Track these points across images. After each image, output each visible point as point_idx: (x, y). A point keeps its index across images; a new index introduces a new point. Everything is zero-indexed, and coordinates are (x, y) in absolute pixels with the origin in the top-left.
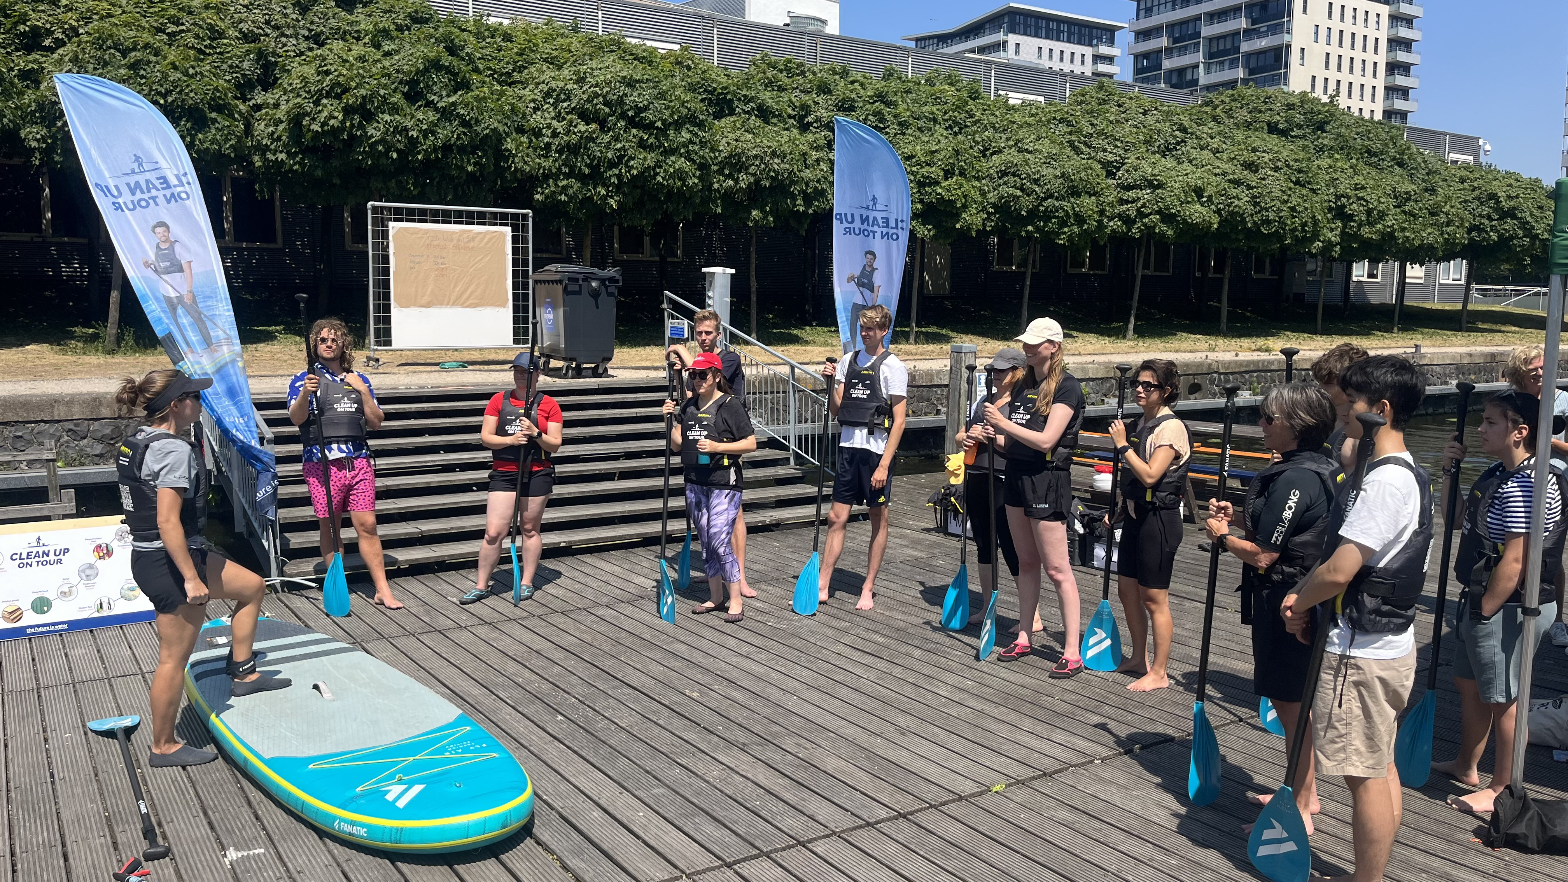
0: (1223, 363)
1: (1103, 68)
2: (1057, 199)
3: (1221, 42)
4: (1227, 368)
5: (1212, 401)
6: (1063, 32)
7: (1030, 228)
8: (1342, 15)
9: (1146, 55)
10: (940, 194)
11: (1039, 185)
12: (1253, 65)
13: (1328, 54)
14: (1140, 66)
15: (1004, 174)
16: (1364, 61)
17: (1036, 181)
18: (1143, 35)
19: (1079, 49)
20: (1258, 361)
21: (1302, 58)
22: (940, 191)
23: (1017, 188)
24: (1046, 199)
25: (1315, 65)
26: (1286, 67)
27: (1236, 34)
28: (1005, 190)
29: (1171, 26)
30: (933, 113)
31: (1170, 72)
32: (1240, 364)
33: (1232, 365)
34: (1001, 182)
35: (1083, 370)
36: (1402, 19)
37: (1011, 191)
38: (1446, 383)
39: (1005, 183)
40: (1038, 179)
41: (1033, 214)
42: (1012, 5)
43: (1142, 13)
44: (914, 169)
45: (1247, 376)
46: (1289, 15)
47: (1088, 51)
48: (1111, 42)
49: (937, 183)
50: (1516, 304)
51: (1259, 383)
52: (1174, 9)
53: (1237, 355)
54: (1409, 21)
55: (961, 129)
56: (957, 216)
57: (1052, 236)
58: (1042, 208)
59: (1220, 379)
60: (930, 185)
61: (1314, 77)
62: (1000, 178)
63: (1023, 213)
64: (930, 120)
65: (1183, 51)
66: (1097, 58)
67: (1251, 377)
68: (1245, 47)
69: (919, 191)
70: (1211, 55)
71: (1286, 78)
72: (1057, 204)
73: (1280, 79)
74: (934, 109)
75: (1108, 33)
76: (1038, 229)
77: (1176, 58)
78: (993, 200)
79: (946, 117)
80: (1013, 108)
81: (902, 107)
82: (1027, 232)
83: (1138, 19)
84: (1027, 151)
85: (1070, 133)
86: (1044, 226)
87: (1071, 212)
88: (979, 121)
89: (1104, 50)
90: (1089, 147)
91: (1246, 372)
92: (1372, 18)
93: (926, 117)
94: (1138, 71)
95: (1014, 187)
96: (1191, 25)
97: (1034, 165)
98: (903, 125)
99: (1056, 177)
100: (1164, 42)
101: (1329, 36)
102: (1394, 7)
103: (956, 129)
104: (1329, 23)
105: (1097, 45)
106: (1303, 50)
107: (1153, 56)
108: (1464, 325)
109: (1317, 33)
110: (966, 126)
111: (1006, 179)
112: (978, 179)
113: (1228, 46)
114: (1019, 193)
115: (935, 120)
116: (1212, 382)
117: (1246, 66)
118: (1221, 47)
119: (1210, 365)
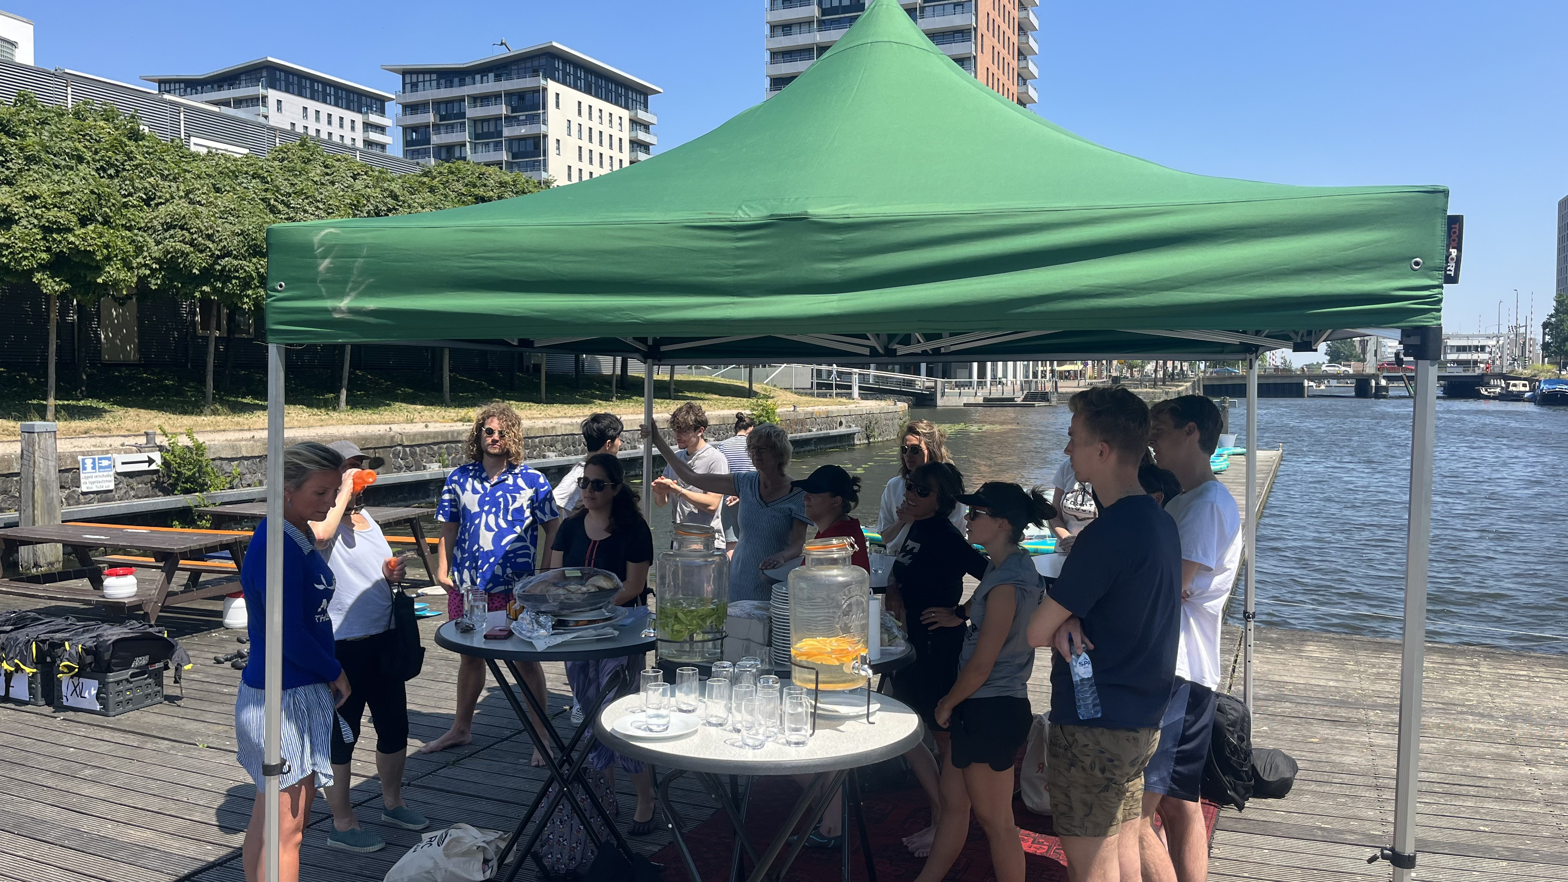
0: (408, 436)
1: (374, 136)
2: (236, 258)
3: (485, 124)
4: (413, 440)
5: (395, 475)
6: (330, 95)
7: (206, 289)
8: (590, 114)
9: (414, 128)
10: (72, 243)
11: (213, 242)
12: (515, 149)
13: (580, 148)
14: (409, 138)
15: (169, 227)
16: (611, 157)
17: (209, 237)
18: (411, 108)
19: (348, 115)
20: (447, 432)
21: (558, 149)
22: (72, 239)
23: (186, 243)
24: (223, 257)
25: (569, 156)
26: (544, 155)
27: (498, 119)
28: (169, 244)
29: (437, 103)
30: (77, 149)
31: (439, 147)
32: (427, 435)
33: (418, 437)
34: (167, 235)
35: (233, 448)
36: (641, 124)
37: (179, 245)
38: (635, 448)
39: (171, 236)
40: (212, 235)
41: (207, 274)
42: (270, 59)
43: (408, 87)
44: (38, 211)
45: (436, 448)
46: (544, 108)
47: (359, 118)
48: (382, 112)
49: (69, 230)
50: (723, 376)
51: (449, 455)
52: (438, 88)
53: (426, 426)
54: (646, 127)
55: (117, 172)
56: (98, 269)
57: (235, 300)
58: (218, 267)
59: (405, 452)
60: (59, 231)
61: (570, 167)
62: (166, 231)
63: (194, 271)
64: (72, 157)
65: (450, 128)
66: (367, 126)
67: (440, 448)
68: (507, 132)
69: (44, 238)
70: (477, 136)
71: (545, 165)
72: (235, 262)
73: (540, 165)
74: (80, 146)
75: (378, 103)
76: (215, 290)
77: (443, 135)
78: (157, 255)
79: (97, 158)
80: (195, 156)
81: (32, 139)
82: (202, 292)
83: (404, 92)
84: (199, 203)
85: (266, 190)
86: (223, 288)
87: (254, 275)
88: (140, 165)
89: (374, 118)
90: (288, 207)
91: (435, 444)
92: (616, 121)
93: (67, 154)
94: (408, 143)
95: (183, 241)
96: (456, 105)
97: (205, 219)
98: (29, 159)
99: (234, 234)
100: (430, 117)
101: (580, 131)
102: (633, 113)
103: (111, 171)
104: (580, 120)
105: (367, 113)
106: (558, 141)
107: (422, 130)
108: (672, 394)
109: (569, 127)
110: (124, 169)
111: (172, 232)
112: (129, 229)
113: (492, 129)
114: (187, 248)
115: (80, 159)
116: (396, 455)
117: (510, 149)
118: (486, 130)
119: (393, 437)
